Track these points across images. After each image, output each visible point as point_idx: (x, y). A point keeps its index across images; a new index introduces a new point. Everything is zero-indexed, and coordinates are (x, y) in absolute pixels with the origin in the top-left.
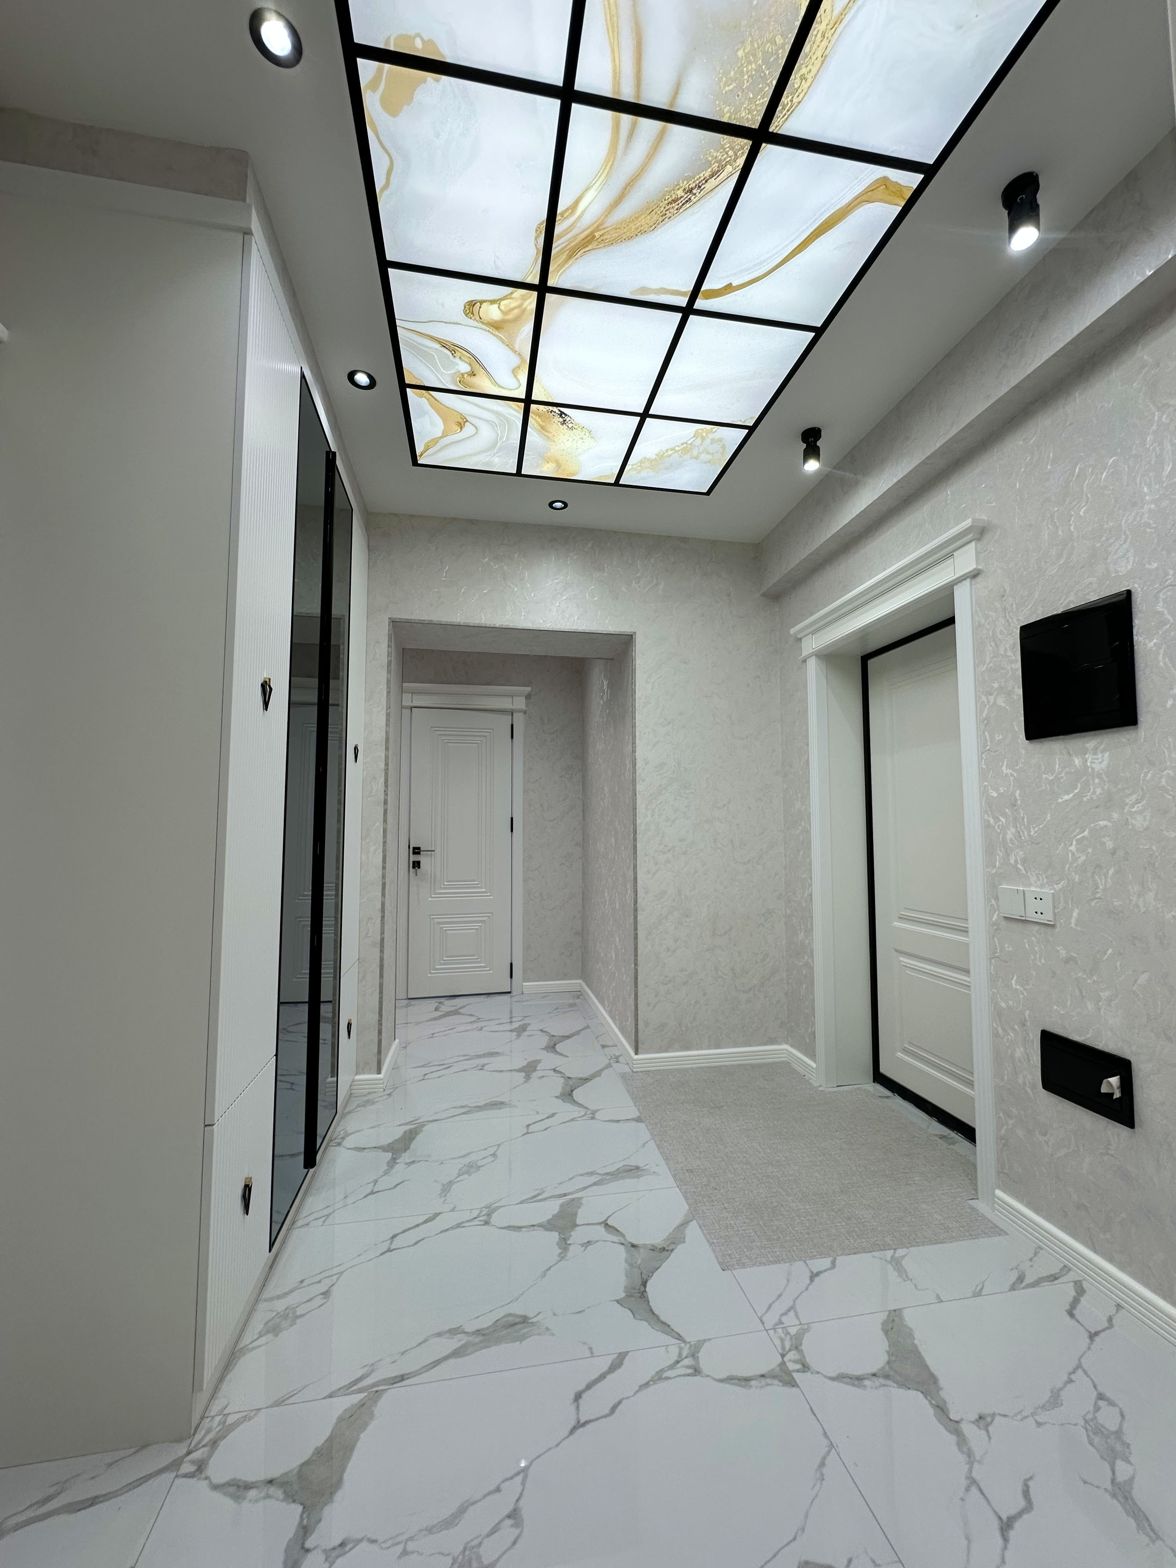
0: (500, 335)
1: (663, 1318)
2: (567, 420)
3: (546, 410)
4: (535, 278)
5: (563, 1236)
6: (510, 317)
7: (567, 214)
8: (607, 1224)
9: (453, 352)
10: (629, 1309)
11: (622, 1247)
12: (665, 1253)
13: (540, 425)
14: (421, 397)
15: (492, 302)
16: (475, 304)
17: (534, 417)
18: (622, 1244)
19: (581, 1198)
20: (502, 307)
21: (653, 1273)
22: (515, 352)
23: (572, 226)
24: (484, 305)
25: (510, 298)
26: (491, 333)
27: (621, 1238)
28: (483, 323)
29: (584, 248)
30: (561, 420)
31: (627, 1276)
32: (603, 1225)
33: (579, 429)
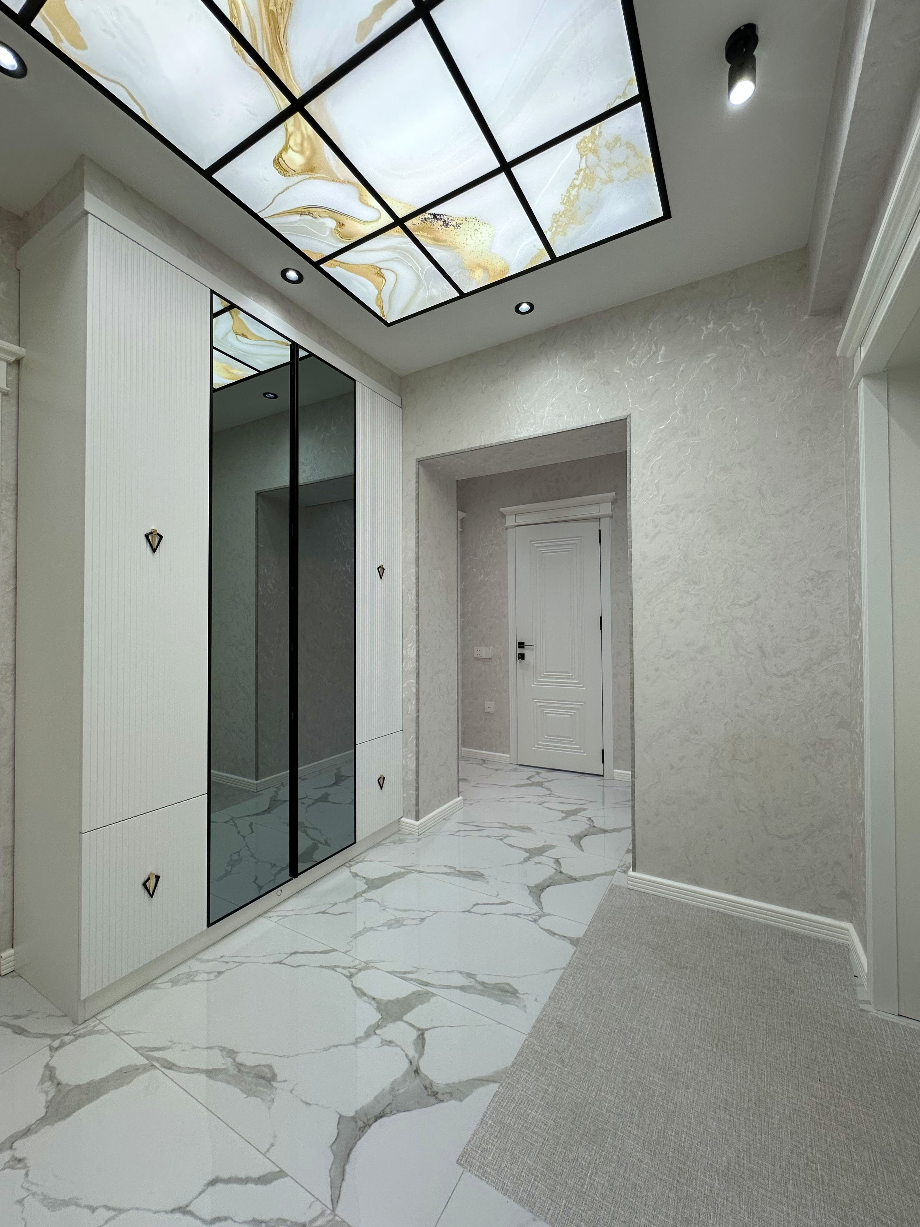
0: (320, 175)
1: (348, 1168)
2: (447, 220)
3: (420, 222)
4: (283, 101)
5: (380, 1023)
6: (308, 153)
7: (235, 12)
8: (423, 1034)
9: (310, 214)
10: (338, 1134)
11: (406, 1065)
12: (432, 1099)
13: (431, 239)
14: (335, 267)
15: (285, 148)
16: (278, 161)
17: (418, 233)
18: (411, 1063)
19: (434, 995)
20: (295, 148)
21: (398, 1111)
22: (344, 182)
23: (250, 19)
24: (283, 155)
25: (290, 135)
26: (314, 178)
27: (417, 1056)
28: (299, 174)
29: (279, 32)
30: (441, 223)
31: (375, 1098)
32: (420, 1032)
33: (464, 222)
